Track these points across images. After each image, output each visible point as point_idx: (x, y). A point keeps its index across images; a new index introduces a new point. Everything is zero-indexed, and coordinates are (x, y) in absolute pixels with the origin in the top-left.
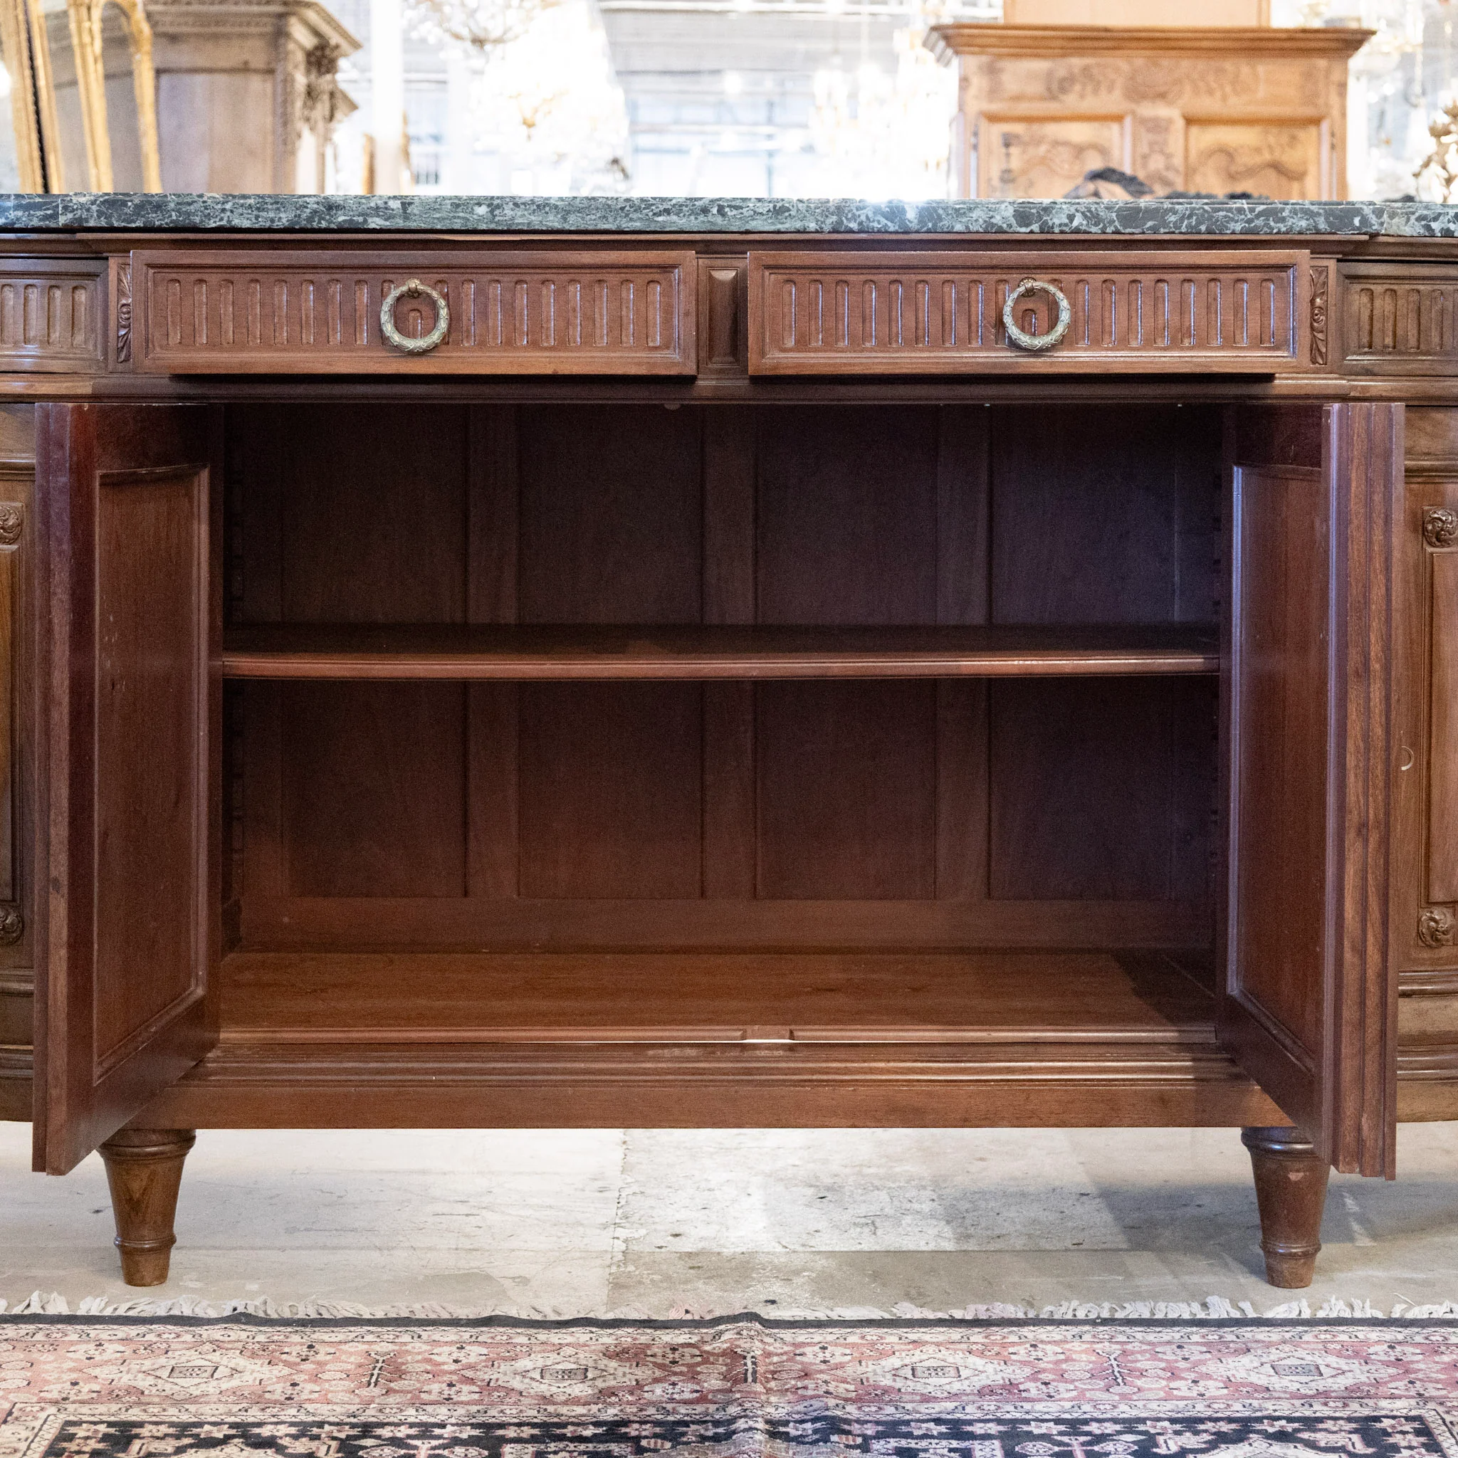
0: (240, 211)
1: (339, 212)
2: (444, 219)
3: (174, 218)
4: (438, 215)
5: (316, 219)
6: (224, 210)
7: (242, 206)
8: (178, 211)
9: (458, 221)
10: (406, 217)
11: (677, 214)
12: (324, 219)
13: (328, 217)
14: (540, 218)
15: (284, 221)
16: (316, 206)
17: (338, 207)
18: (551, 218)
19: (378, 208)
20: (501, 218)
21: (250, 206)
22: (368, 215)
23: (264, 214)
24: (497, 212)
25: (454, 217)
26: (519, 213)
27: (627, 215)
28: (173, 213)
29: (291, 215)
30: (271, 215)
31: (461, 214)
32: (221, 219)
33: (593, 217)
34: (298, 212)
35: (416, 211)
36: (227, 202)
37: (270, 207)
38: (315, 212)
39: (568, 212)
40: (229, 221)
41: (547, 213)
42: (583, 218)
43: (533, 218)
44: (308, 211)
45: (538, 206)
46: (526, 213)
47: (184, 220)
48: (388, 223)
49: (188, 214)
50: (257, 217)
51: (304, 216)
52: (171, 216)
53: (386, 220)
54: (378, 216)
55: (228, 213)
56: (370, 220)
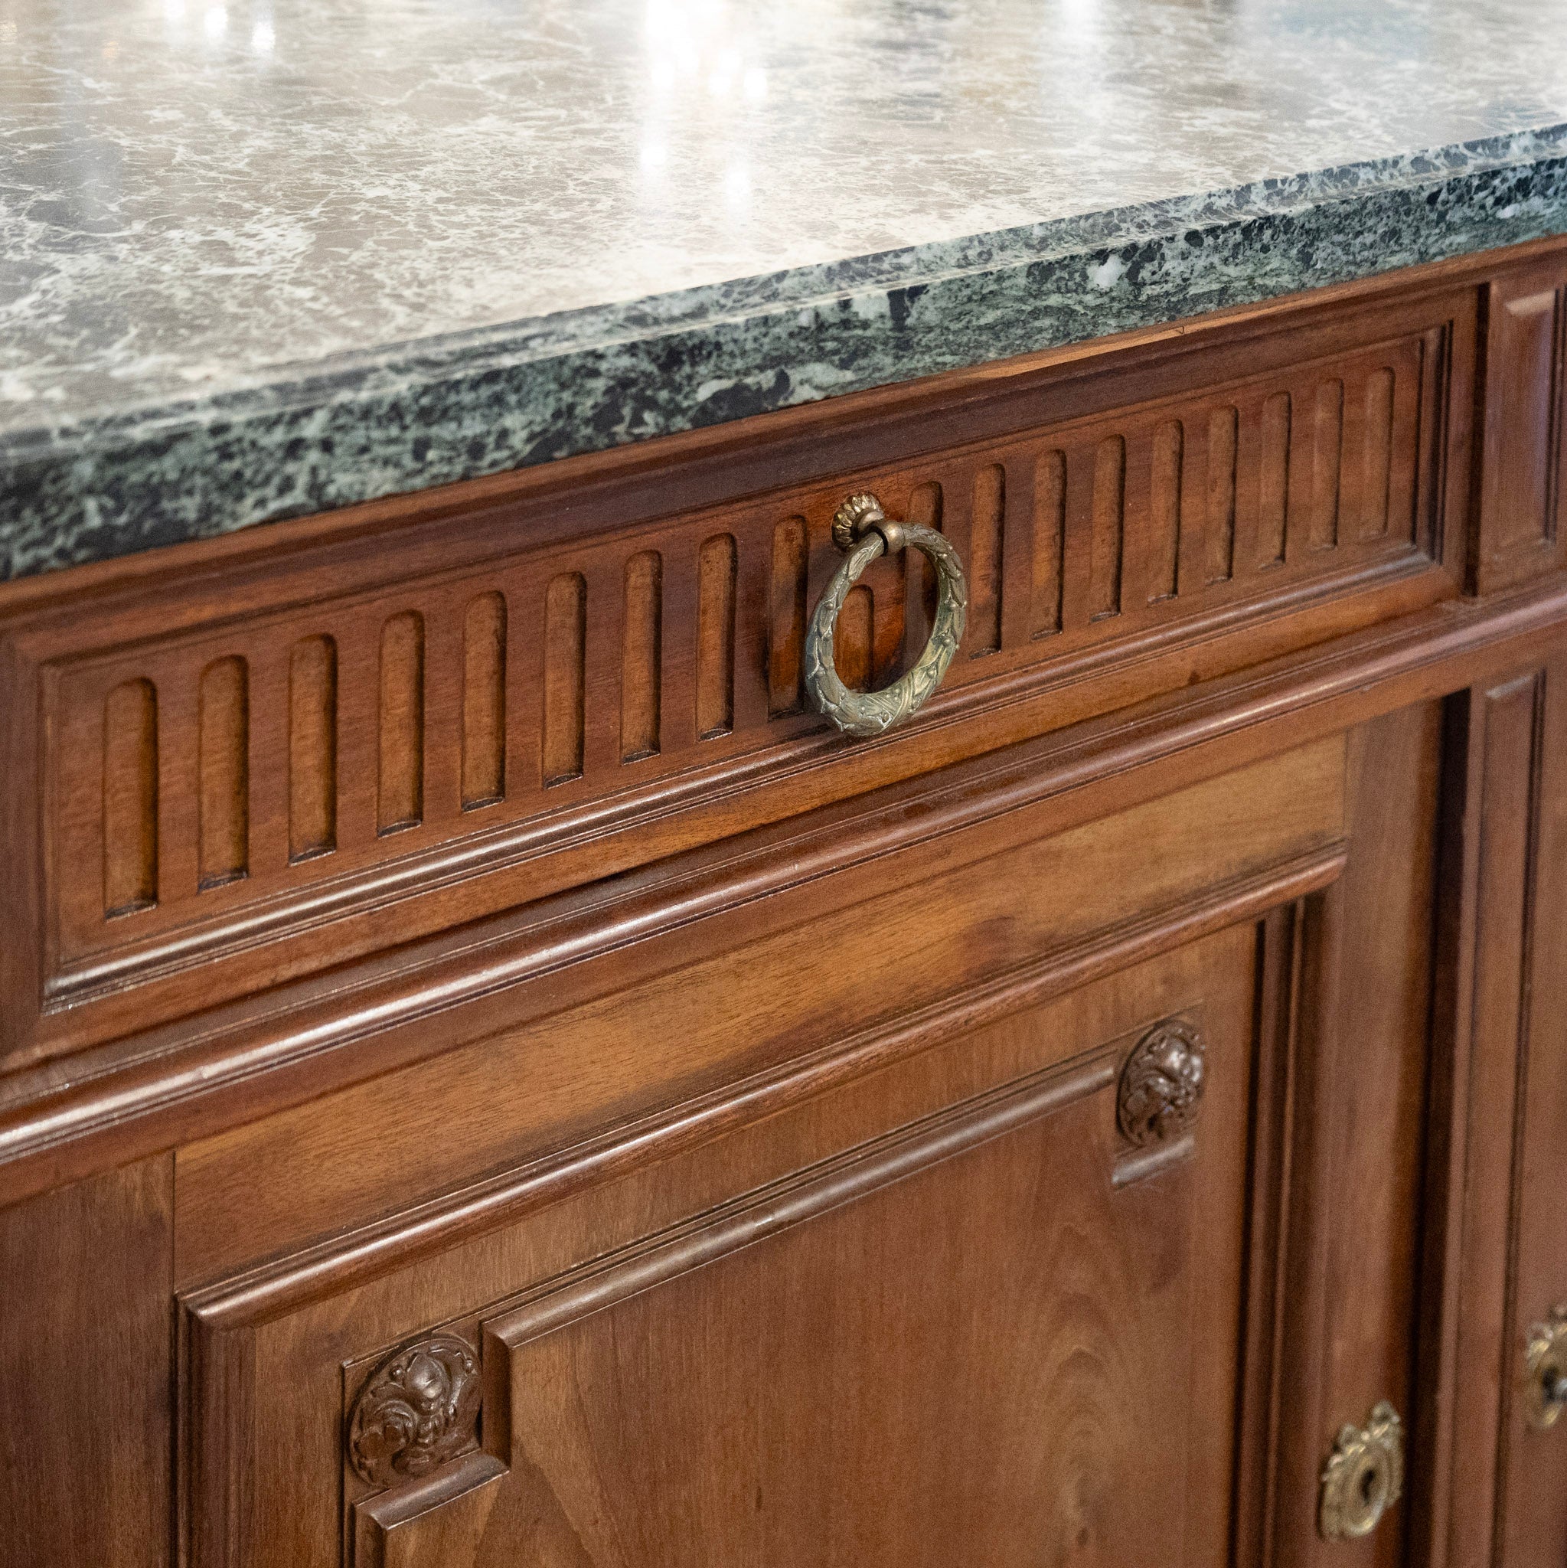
0: (359, 436)
1: (702, 369)
2: (1008, 324)
3: (94, 521)
4: (990, 317)
5: (627, 412)
6: (294, 448)
7: (366, 413)
8: (113, 489)
9: (1046, 322)
10: (902, 342)
11: (1542, 193)
12: (652, 404)
13: (664, 395)
14: (1249, 270)
15: (518, 440)
16: (626, 361)
17: (698, 350)
18: (1275, 263)
19: (821, 325)
20: (1157, 290)
21: (396, 411)
22: (789, 359)
23: (446, 431)
24: (1145, 274)
25: (1035, 314)
26: (1201, 264)
27: (1442, 216)
28: (91, 505)
29: (541, 414)
30: (473, 427)
31: (1055, 300)
32: (287, 486)
33: (1368, 238)
34: (567, 396)
35: (931, 317)
36: (308, 413)
37: (467, 397)
38: (623, 383)
39: (1314, 235)
40: (316, 489)
41: (1265, 249)
42: (1346, 247)
43: (1232, 271)
44: (599, 384)
45: (1247, 231)
46: (1216, 259)
47: (137, 522)
48: (849, 376)
49: (153, 492)
50: (420, 448)
51: (586, 407)
52: (80, 517)
53: (844, 365)
54: (821, 356)
55: (314, 456)
56: (795, 375)
